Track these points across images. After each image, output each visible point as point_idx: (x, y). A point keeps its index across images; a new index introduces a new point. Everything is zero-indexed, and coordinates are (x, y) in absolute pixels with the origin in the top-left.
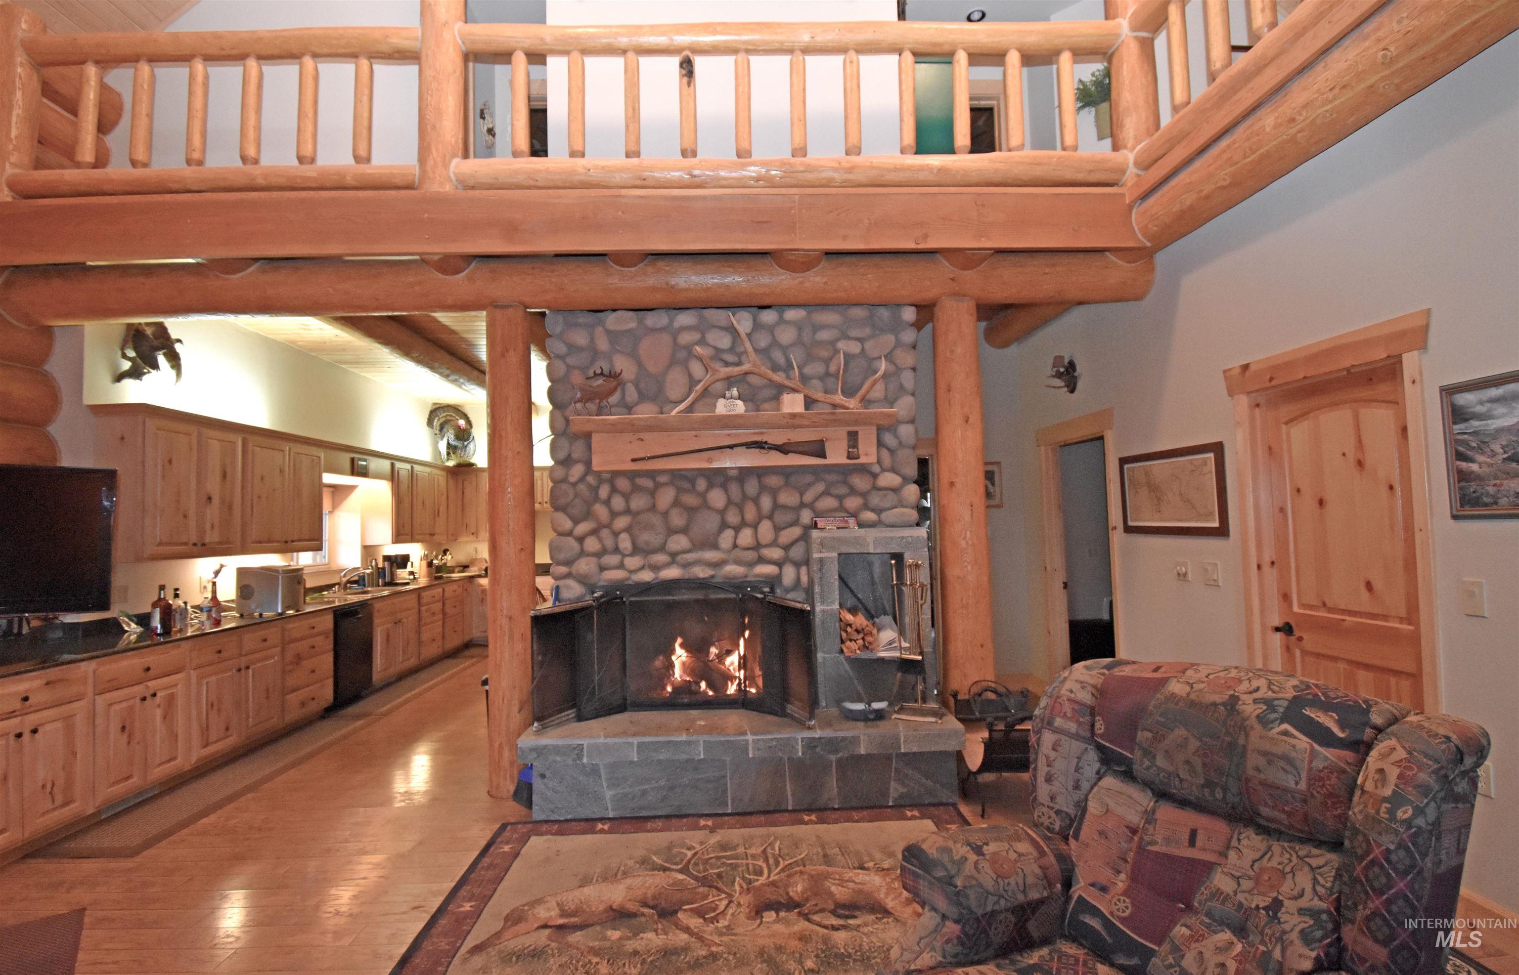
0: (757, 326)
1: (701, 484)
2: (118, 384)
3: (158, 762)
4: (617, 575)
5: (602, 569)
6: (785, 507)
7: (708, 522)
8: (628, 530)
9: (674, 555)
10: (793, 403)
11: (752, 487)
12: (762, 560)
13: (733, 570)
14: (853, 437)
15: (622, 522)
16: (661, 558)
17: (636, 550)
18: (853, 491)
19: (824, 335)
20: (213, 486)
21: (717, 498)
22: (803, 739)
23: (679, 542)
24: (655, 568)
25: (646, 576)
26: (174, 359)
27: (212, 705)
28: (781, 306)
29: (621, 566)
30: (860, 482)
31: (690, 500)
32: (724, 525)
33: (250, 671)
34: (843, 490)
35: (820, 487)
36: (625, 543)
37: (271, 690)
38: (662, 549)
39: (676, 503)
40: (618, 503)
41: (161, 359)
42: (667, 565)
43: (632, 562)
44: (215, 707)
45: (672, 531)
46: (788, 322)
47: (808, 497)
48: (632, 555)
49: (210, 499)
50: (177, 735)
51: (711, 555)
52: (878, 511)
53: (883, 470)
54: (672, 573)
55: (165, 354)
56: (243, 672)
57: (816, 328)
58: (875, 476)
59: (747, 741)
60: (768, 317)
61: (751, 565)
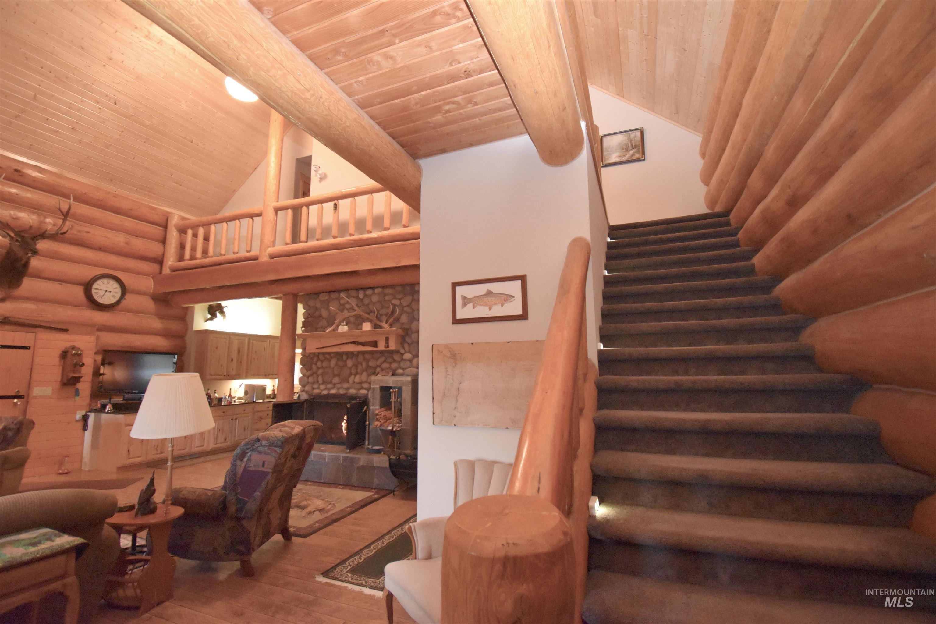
0: (365, 295)
1: (345, 357)
2: (206, 323)
3: (196, 445)
4: (316, 391)
5: (313, 389)
6: (371, 367)
7: (346, 372)
8: (322, 374)
9: (335, 384)
10: (367, 327)
11: (360, 358)
12: (362, 388)
13: (352, 391)
14: (387, 339)
15: (320, 372)
16: (330, 386)
17: (324, 382)
18: (395, 361)
19: (387, 298)
20: (234, 355)
21: (350, 363)
22: (343, 456)
23: (336, 380)
24: (329, 389)
25: (325, 392)
26: (222, 313)
27: (220, 430)
28: (373, 288)
29: (318, 388)
30: (396, 357)
31: (341, 363)
32: (351, 374)
33: (237, 421)
34: (390, 360)
35: (382, 359)
36: (320, 380)
37: (246, 428)
38: (331, 382)
39: (337, 365)
40: (319, 364)
41: (218, 314)
42: (333, 388)
43: (322, 387)
44: (221, 431)
45: (334, 376)
46: (376, 293)
47: (378, 363)
48: (322, 384)
49: (232, 360)
50: (204, 438)
51: (346, 385)
52: (404, 369)
53: (406, 352)
54: (333, 391)
55: (219, 312)
56: (234, 420)
57: (385, 295)
58: (402, 354)
59: (326, 455)
60: (369, 292)
61: (359, 389)
